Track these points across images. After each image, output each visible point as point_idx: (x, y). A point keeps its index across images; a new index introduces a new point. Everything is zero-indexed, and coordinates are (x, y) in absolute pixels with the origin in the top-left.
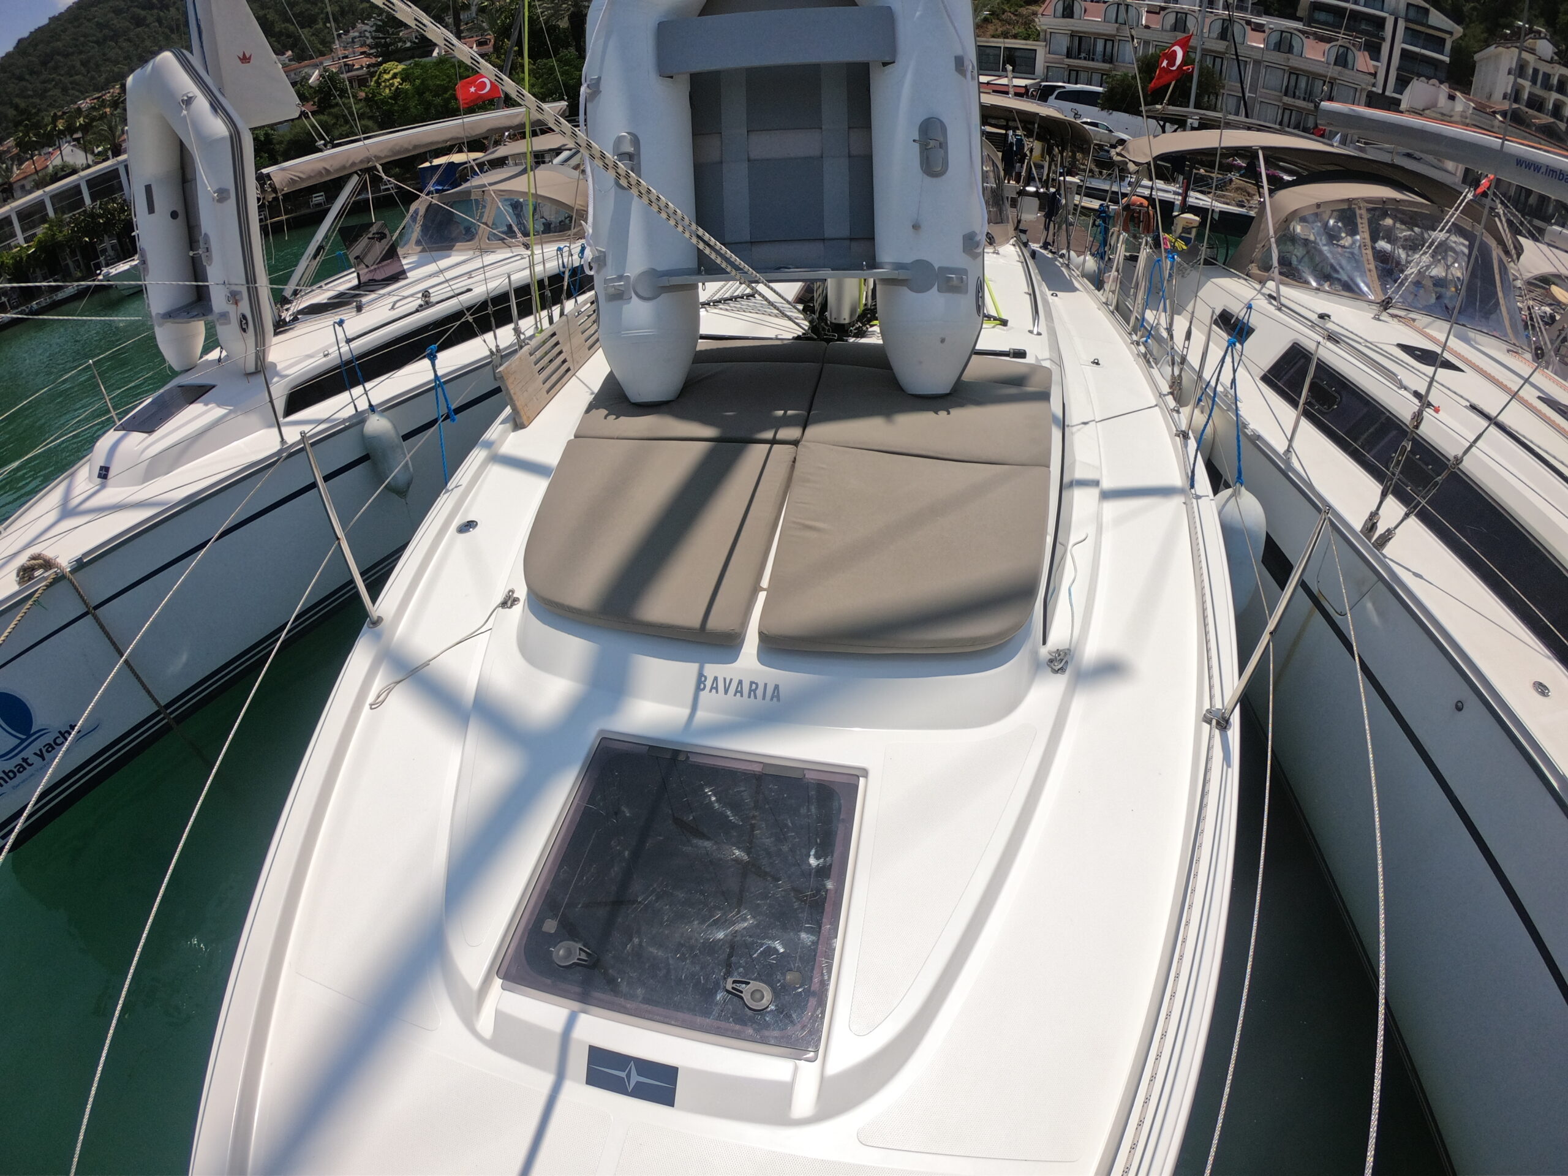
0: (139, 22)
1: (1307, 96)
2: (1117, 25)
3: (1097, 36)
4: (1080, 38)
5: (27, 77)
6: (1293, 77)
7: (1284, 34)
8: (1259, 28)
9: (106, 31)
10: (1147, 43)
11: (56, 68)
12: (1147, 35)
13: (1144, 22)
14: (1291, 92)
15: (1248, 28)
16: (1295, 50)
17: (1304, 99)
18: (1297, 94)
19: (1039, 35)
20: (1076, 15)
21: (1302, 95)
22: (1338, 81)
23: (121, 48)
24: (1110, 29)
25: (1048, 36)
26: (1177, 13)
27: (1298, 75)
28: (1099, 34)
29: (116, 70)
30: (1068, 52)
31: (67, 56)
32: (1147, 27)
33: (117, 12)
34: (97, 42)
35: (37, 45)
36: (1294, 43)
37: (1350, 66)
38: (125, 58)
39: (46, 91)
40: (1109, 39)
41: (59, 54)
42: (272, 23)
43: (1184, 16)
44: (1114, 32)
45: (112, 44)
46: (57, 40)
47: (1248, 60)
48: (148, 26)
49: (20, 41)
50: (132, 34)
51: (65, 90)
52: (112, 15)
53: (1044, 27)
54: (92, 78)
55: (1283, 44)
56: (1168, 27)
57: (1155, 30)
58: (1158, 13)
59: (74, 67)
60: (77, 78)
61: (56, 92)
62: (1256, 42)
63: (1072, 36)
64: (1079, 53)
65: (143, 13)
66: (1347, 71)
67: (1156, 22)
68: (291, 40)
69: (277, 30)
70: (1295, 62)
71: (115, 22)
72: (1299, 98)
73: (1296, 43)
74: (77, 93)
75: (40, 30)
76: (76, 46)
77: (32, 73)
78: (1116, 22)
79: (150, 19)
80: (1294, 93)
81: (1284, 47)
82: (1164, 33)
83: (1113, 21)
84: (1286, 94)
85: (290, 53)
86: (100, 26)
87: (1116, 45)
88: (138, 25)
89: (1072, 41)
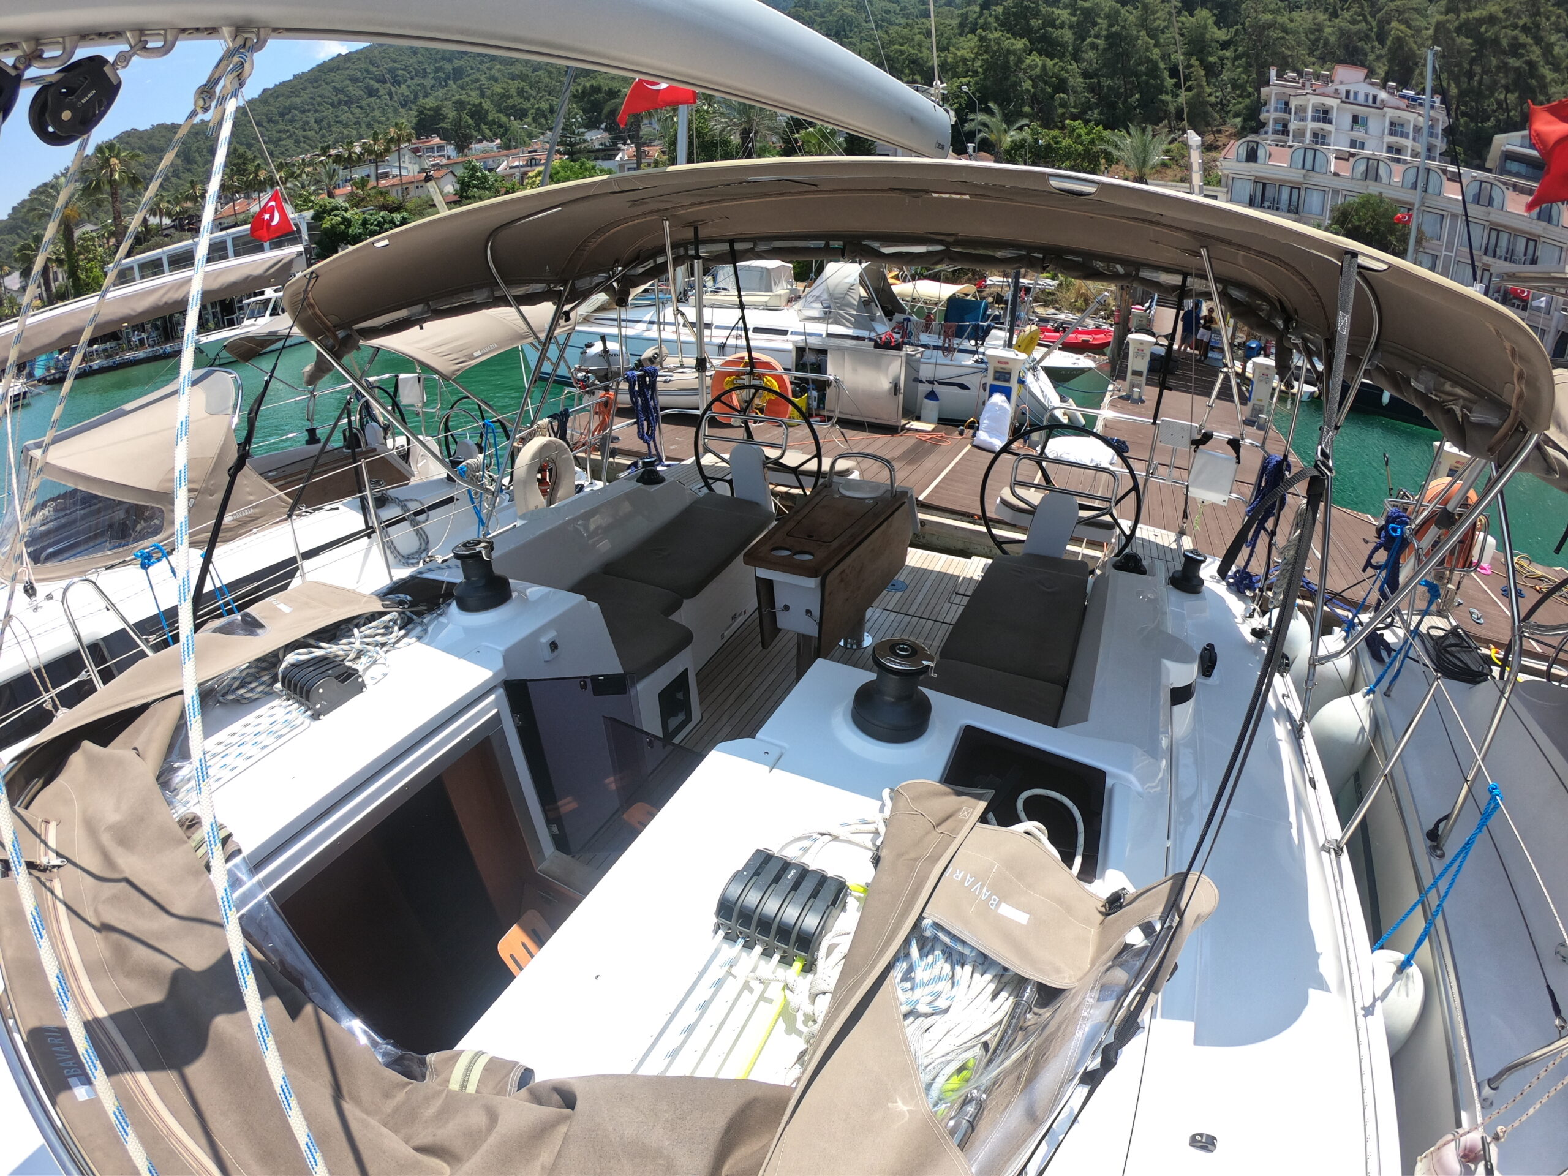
0: (372, 93)
1: (1509, 256)
2: (1304, 172)
3: (1282, 183)
4: (1264, 185)
5: (265, 124)
6: (1494, 233)
7: (1484, 185)
8: (1457, 178)
9: (341, 96)
10: (1336, 192)
11: (292, 121)
12: (1336, 183)
13: (1332, 170)
14: (1490, 250)
15: (1444, 178)
16: (1495, 203)
17: (1506, 259)
18: (1498, 253)
19: (1220, 181)
20: (1260, 160)
21: (1504, 255)
22: (1542, 239)
23: (352, 113)
24: (1296, 175)
25: (1230, 182)
26: (1368, 159)
27: (1498, 231)
28: (1286, 181)
29: (346, 132)
30: (1251, 200)
31: (303, 112)
32: (1336, 174)
33: (354, 80)
34: (332, 105)
35: (277, 97)
36: (1494, 195)
37: (1555, 221)
38: (355, 124)
39: (280, 140)
40: (1295, 188)
41: (296, 109)
42: (487, 112)
43: (1375, 163)
44: (1301, 180)
45: (346, 108)
46: (297, 96)
47: (1445, 213)
48: (379, 97)
49: (265, 91)
50: (363, 103)
51: (297, 142)
52: (348, 82)
53: (1226, 172)
54: (323, 136)
55: (1485, 198)
56: (1359, 176)
57: (1345, 177)
58: (1348, 160)
59: (308, 123)
60: (309, 133)
61: (290, 143)
62: (1453, 193)
63: (1255, 182)
64: (1263, 201)
65: (376, 85)
66: (1550, 227)
67: (1345, 168)
68: (502, 130)
69: (490, 118)
70: (1495, 217)
71: (350, 88)
72: (1500, 258)
73: (1497, 194)
74: (308, 147)
75: (283, 84)
76: (313, 104)
77: (270, 121)
78: (1303, 168)
79: (382, 92)
80: (1495, 252)
81: (1484, 200)
82: (1354, 182)
83: (1300, 166)
84: (1485, 254)
85: (499, 141)
86: (337, 91)
87: (1303, 193)
88: (370, 95)
89: (1255, 188)
